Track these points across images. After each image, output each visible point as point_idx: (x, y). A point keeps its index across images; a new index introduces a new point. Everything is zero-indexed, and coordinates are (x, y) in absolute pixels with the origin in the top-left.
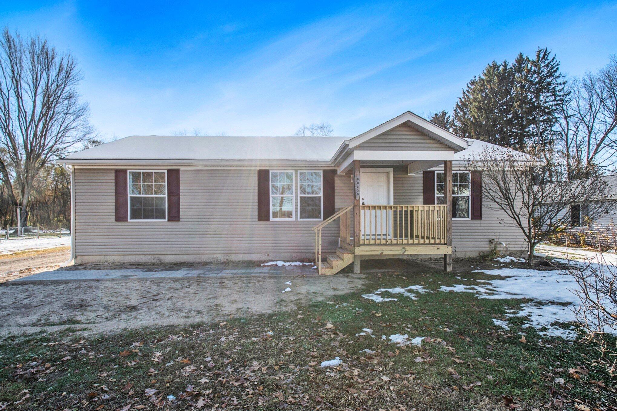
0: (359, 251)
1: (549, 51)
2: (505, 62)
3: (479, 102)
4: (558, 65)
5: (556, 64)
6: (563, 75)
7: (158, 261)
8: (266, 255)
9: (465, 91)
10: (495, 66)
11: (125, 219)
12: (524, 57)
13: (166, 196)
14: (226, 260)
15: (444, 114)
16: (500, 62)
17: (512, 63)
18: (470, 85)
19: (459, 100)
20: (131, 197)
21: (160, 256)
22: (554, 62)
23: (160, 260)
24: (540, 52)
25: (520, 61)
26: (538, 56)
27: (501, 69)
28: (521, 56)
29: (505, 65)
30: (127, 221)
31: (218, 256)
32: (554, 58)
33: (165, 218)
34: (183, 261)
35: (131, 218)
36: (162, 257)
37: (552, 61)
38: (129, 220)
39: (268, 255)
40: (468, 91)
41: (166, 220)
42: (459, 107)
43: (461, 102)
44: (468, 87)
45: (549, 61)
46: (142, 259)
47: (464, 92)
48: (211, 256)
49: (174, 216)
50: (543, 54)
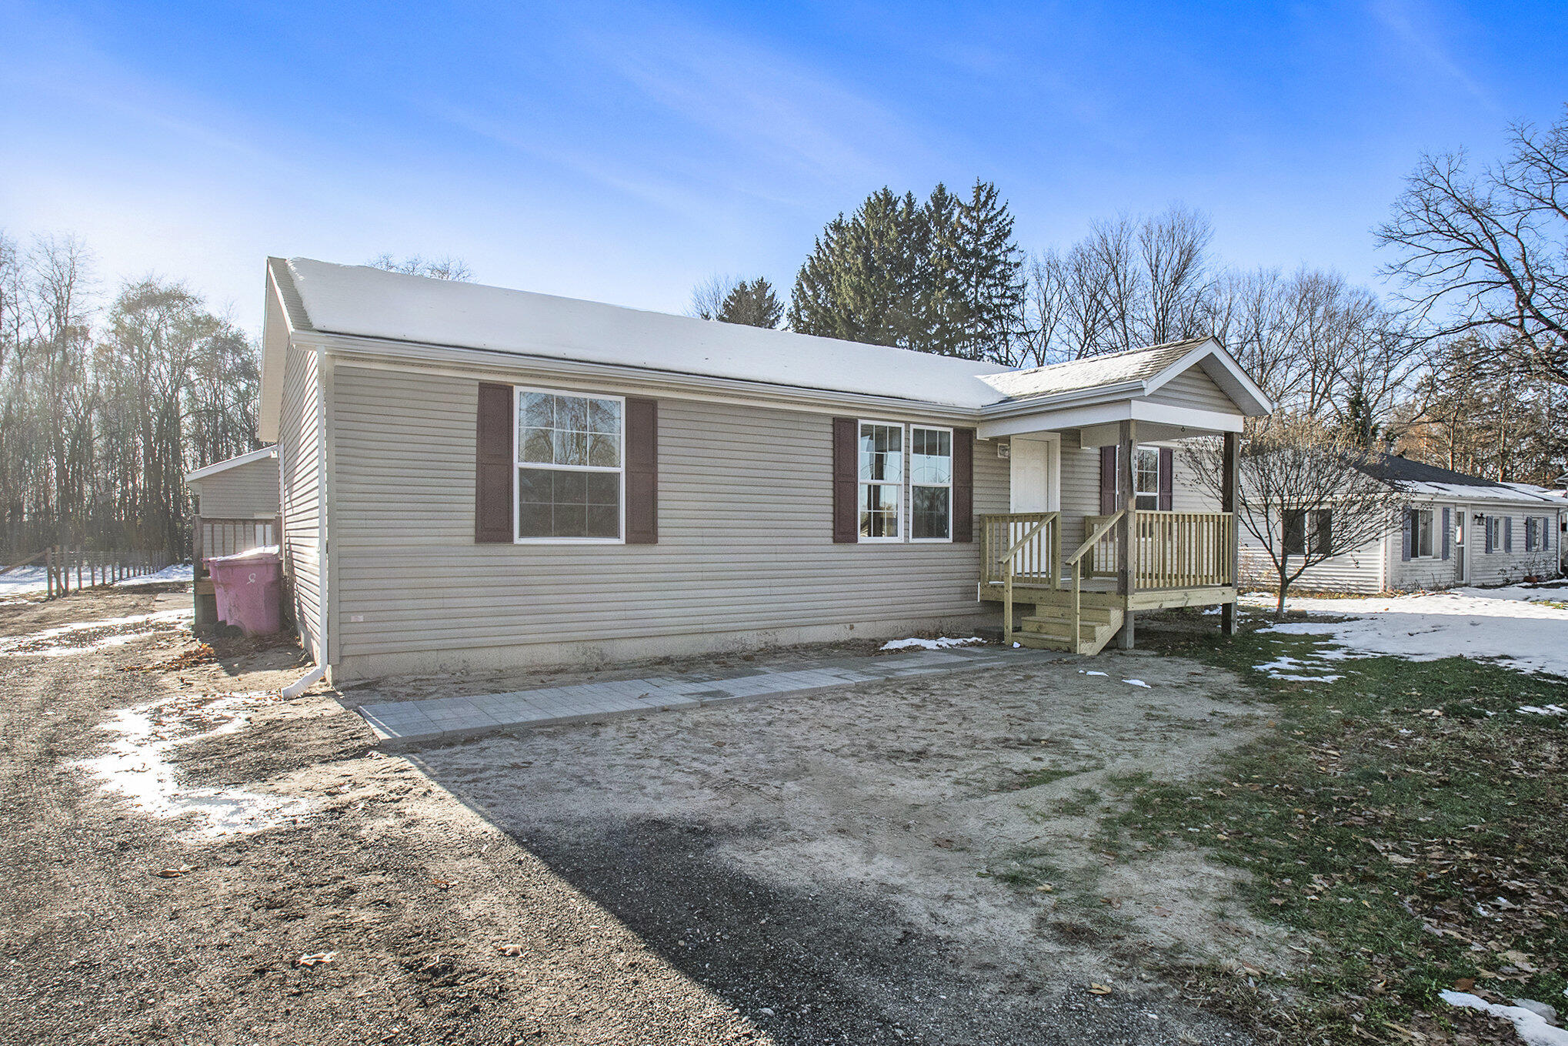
0: (1138, 603)
1: (995, 190)
2: (909, 195)
3: (858, 274)
4: (1011, 222)
5: (1008, 220)
6: (1021, 249)
7: (597, 659)
8: (848, 626)
9: (822, 242)
10: (888, 200)
11: (504, 536)
12: (948, 193)
13: (622, 470)
14: (763, 646)
15: (762, 286)
16: (899, 192)
17: (923, 201)
18: (830, 232)
19: (808, 263)
20: (522, 470)
21: (601, 644)
22: (1004, 216)
23: (602, 656)
24: (980, 188)
25: (940, 199)
26: (977, 197)
27: (901, 206)
28: (941, 189)
29: (910, 204)
30: (511, 540)
31: (744, 635)
32: (1004, 208)
33: (617, 535)
34: (662, 655)
35: (522, 534)
36: (606, 647)
37: (1001, 213)
38: (517, 540)
39: (852, 628)
40: (828, 245)
41: (622, 541)
42: (807, 279)
43: (813, 266)
44: (827, 234)
45: (995, 212)
46: (555, 655)
47: (818, 244)
48: (730, 637)
49: (645, 532)
50: (986, 195)
